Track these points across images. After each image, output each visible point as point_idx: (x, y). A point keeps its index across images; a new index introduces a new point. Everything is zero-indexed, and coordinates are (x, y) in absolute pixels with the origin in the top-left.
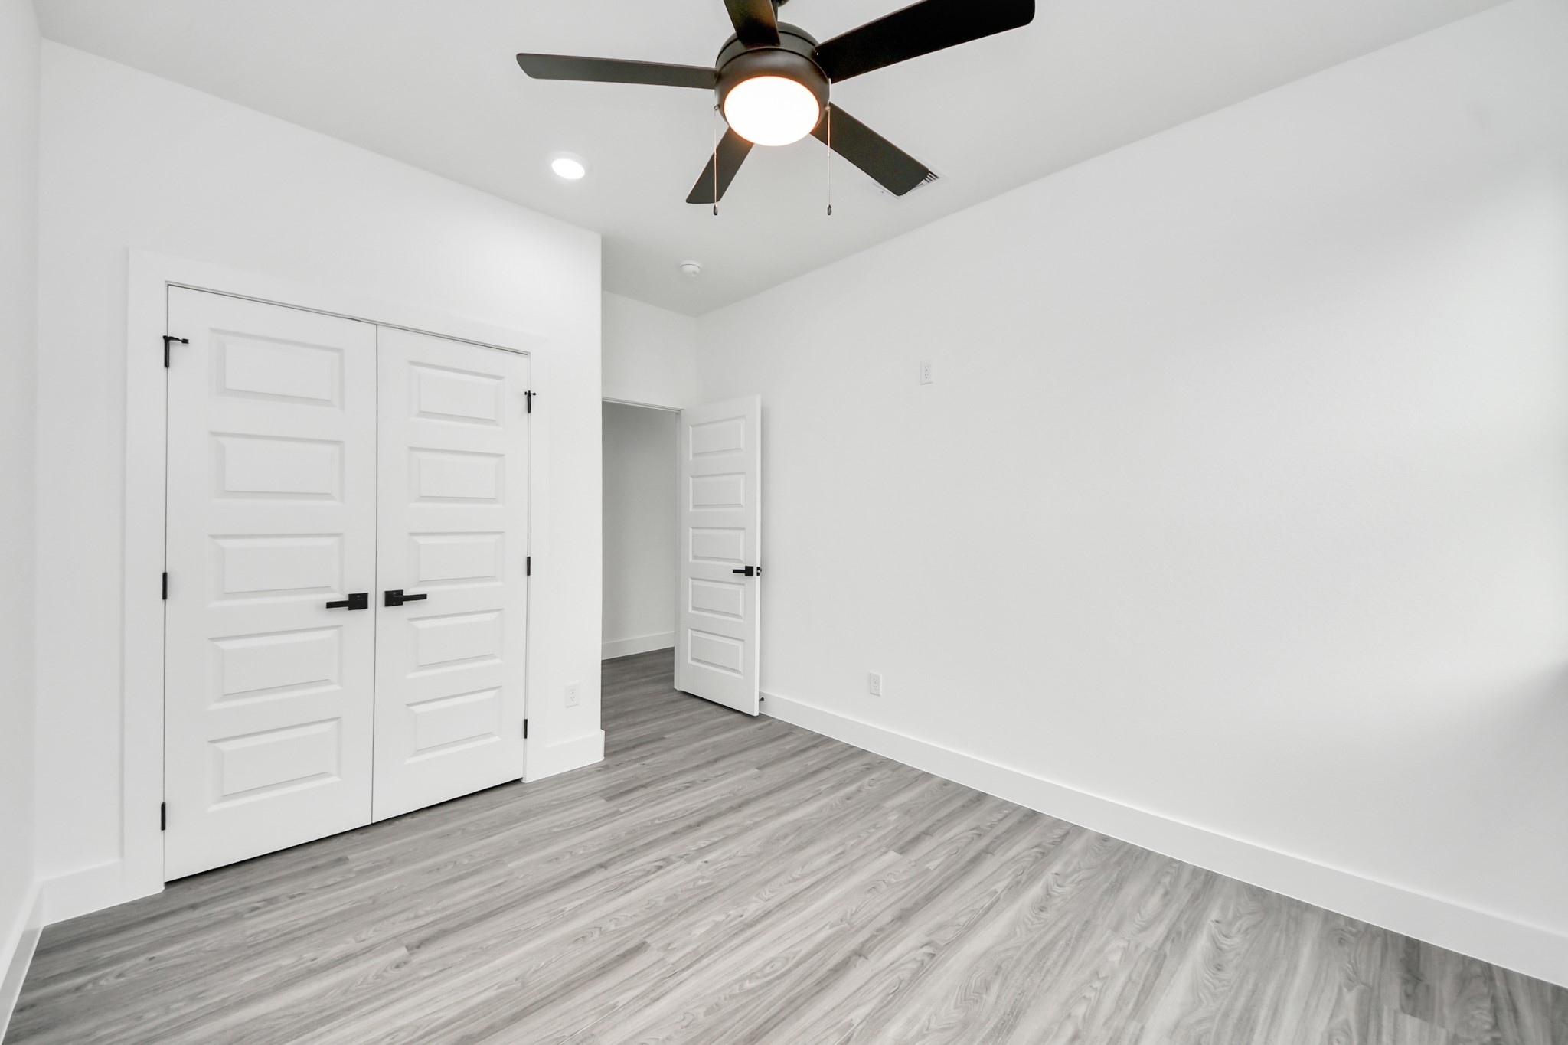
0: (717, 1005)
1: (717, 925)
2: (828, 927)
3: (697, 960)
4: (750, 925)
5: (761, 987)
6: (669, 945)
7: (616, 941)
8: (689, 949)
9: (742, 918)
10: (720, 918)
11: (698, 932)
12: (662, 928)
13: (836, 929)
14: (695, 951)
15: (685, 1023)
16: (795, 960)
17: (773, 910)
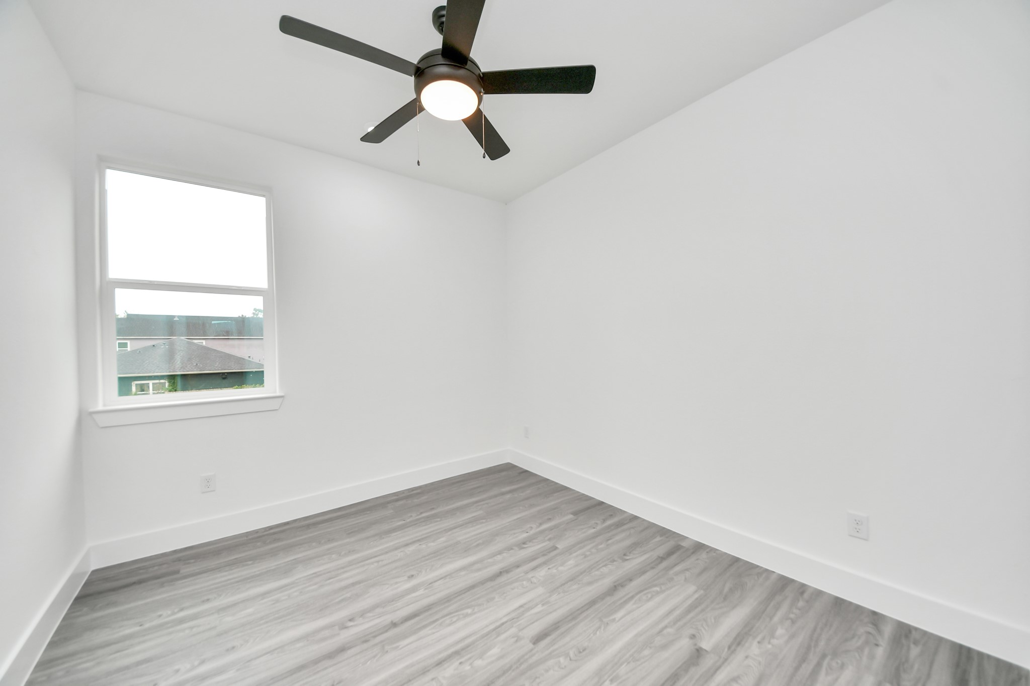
0: (488, 602)
1: (481, 656)
2: (400, 647)
3: (497, 628)
4: (457, 653)
5: (462, 609)
6: (517, 641)
7: (556, 647)
8: (503, 637)
9: (460, 661)
10: (478, 663)
11: (495, 651)
12: (523, 656)
13: (395, 645)
14: (499, 635)
15: (505, 595)
16: (436, 624)
17: (433, 668)
